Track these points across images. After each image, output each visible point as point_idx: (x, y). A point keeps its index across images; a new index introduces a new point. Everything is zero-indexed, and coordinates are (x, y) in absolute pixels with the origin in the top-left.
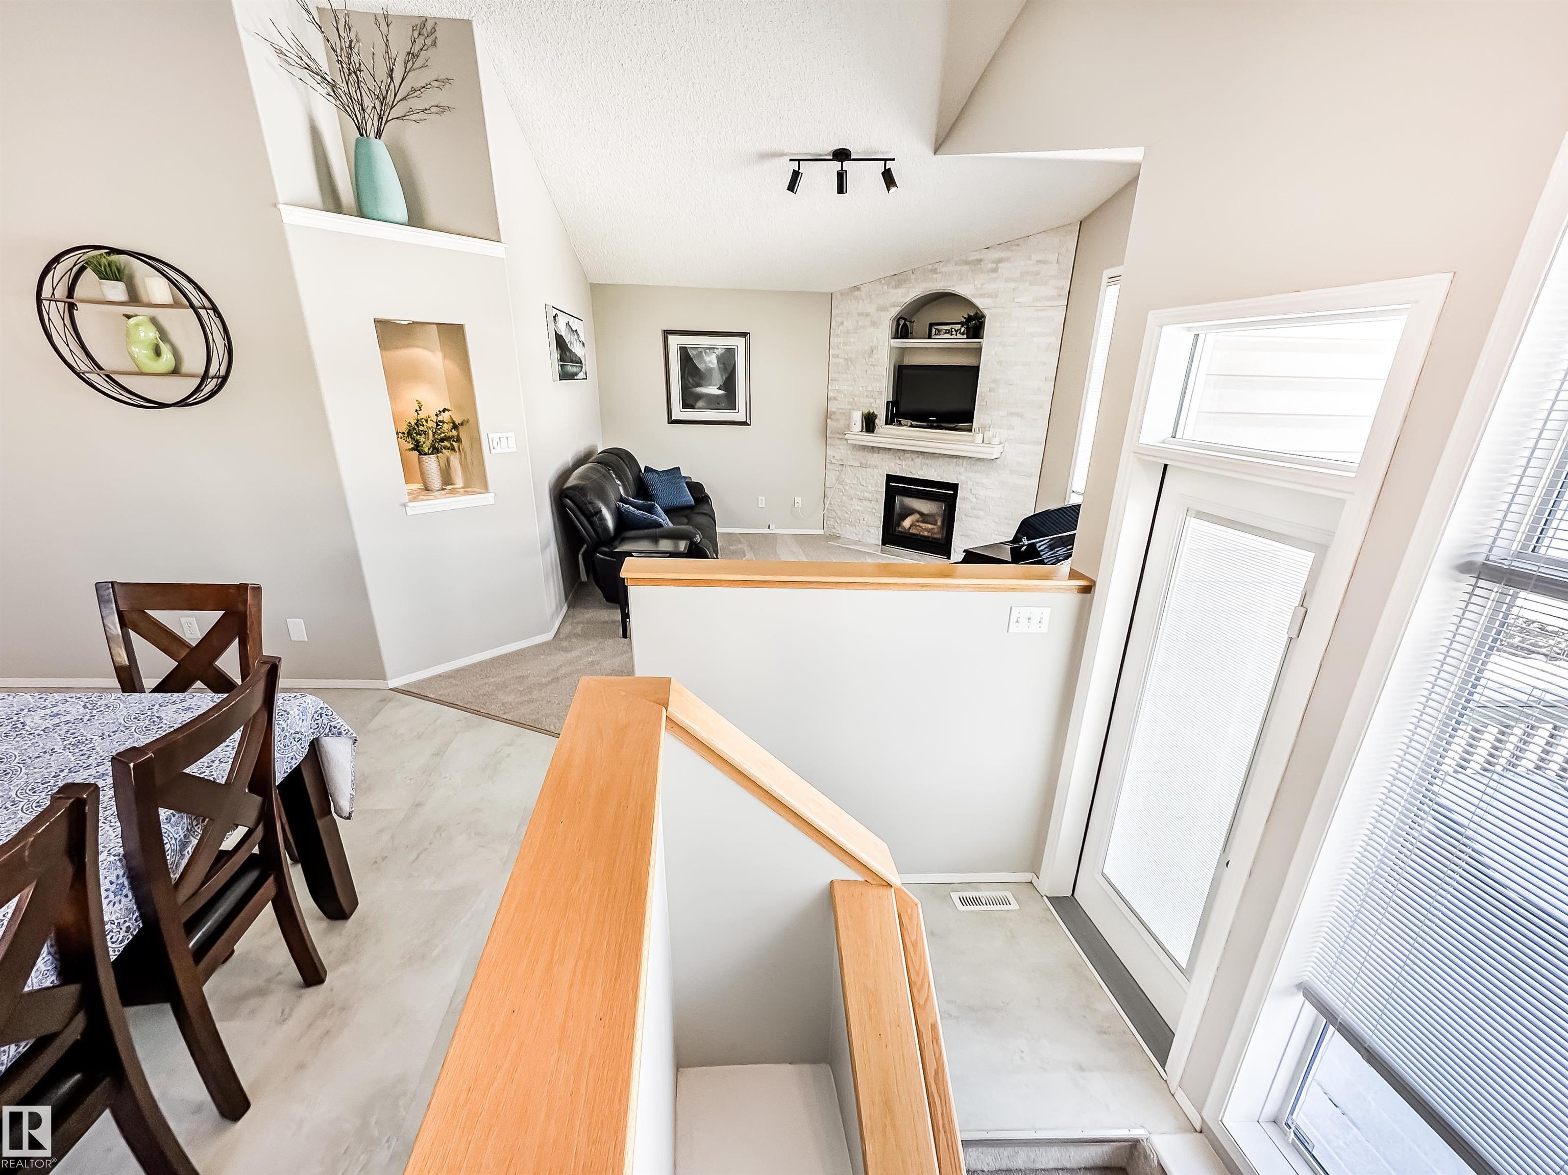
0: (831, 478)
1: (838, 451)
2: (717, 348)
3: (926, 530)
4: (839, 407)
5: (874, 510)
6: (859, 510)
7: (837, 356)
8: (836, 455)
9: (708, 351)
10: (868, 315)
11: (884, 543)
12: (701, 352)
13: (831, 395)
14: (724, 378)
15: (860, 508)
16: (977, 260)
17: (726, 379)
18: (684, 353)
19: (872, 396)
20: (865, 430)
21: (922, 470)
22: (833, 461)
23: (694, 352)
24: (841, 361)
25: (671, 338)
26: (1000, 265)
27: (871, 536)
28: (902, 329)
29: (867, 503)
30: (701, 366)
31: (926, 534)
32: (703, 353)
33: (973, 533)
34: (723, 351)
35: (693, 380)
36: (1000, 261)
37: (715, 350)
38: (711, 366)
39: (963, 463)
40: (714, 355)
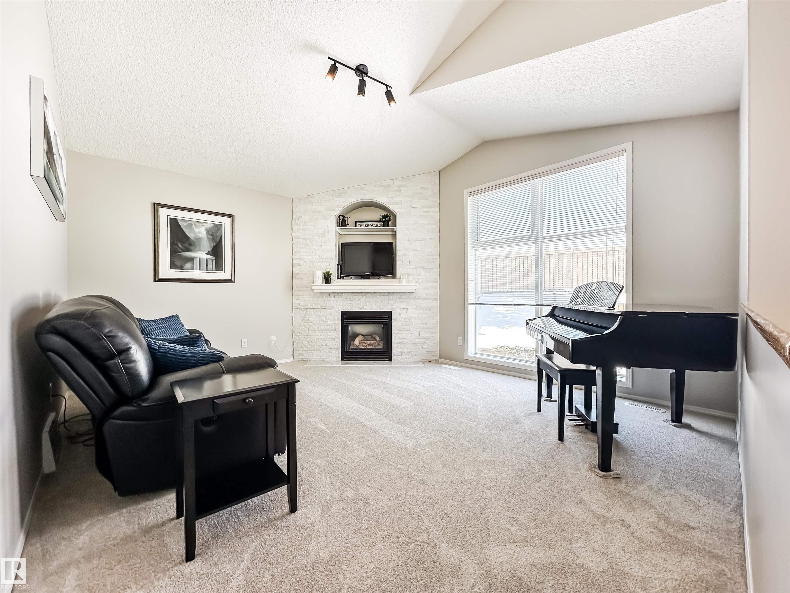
0: (298, 319)
1: (302, 299)
2: (207, 223)
3: (370, 344)
4: (301, 270)
5: (333, 337)
6: (321, 339)
7: (298, 237)
8: (301, 302)
9: (197, 224)
10: (319, 212)
11: (342, 359)
12: (191, 224)
13: (294, 262)
14: (213, 246)
15: (322, 337)
16: (388, 185)
17: (214, 246)
18: (174, 223)
19: (327, 261)
20: (324, 283)
21: (366, 305)
22: (299, 307)
23: (185, 224)
24: (301, 240)
25: (161, 210)
26: (401, 188)
27: (333, 355)
28: (342, 222)
29: (328, 333)
30: (191, 235)
31: (371, 347)
32: (193, 226)
33: (404, 340)
34: (212, 225)
35: (182, 245)
36: (401, 186)
37: (204, 224)
38: (201, 236)
39: (393, 297)
40: (203, 228)
